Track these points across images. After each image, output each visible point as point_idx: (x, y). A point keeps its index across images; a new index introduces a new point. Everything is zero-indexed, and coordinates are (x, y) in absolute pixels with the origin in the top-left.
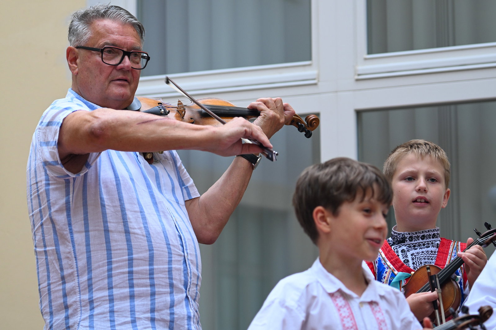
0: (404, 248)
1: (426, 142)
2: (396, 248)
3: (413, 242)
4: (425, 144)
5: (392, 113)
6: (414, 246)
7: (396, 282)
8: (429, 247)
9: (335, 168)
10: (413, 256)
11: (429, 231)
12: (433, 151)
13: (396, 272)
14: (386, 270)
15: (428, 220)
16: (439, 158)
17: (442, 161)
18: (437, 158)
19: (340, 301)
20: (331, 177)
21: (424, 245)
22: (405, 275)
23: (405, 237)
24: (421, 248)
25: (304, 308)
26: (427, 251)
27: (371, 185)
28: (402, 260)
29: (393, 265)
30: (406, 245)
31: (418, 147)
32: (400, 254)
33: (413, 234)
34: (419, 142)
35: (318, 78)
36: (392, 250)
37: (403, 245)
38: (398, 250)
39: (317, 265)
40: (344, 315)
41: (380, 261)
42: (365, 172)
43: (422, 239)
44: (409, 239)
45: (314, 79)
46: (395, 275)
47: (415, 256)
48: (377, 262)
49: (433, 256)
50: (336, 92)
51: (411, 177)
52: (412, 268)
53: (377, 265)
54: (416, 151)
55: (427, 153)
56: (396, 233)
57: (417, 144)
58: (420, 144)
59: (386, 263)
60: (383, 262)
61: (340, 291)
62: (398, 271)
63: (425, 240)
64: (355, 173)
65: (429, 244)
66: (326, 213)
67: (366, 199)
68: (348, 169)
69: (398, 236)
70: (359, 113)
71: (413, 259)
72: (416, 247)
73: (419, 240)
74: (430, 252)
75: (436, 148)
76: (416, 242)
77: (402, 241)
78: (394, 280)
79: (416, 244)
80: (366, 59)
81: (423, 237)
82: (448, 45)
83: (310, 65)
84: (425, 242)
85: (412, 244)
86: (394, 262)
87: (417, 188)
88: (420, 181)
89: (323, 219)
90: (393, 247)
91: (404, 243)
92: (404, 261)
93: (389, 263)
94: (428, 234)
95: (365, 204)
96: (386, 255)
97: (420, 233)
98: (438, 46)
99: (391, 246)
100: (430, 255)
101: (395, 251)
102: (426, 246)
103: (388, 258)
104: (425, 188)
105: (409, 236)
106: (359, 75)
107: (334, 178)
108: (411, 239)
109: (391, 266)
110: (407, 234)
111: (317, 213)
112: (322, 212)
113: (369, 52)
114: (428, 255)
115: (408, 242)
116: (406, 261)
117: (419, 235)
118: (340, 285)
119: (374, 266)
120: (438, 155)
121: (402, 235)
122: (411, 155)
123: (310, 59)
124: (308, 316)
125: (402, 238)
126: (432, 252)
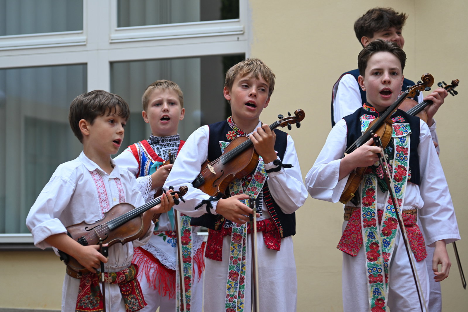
0: (158, 146)
1: (166, 81)
2: (153, 147)
3: (164, 143)
4: (165, 82)
5: (132, 64)
6: (165, 146)
7: (153, 168)
8: (174, 146)
9: (93, 95)
10: (164, 152)
11: (174, 136)
12: (170, 86)
13: (153, 161)
14: (147, 160)
15: (171, 130)
16: (174, 89)
17: (177, 91)
18: (173, 90)
19: (97, 177)
20: (91, 101)
21: (171, 145)
22: (159, 163)
23: (159, 140)
24: (169, 147)
25: (74, 181)
26: (173, 149)
27: (115, 106)
28: (157, 154)
29: (152, 157)
30: (159, 145)
31: (161, 85)
32: (156, 150)
33: (164, 138)
34: (161, 81)
35: (86, 41)
36: (151, 147)
37: (158, 145)
38: (155, 147)
39: (82, 155)
40: (99, 185)
41: (143, 154)
42: (112, 99)
43: (170, 141)
44: (161, 141)
45: (84, 42)
46: (153, 163)
47: (165, 151)
48: (142, 155)
49: (176, 152)
50: (98, 50)
51: (159, 104)
52: (163, 158)
53: (141, 157)
54: (159, 87)
55: (167, 88)
56: (154, 137)
57: (160, 83)
58: (162, 83)
59: (147, 155)
60: (145, 155)
61: (97, 170)
62: (155, 160)
63: (171, 142)
64: (105, 99)
65: (173, 144)
66: (87, 123)
67: (111, 114)
68: (101, 97)
69: (155, 139)
70: (112, 64)
71: (164, 153)
72: (166, 146)
73: (167, 142)
74: (174, 150)
75: (172, 84)
76: (166, 143)
77: (157, 142)
78: (152, 166)
79: (166, 144)
80: (116, 30)
81: (170, 140)
82: (167, 23)
83: (82, 33)
84: (171, 143)
85: (164, 144)
86: (152, 155)
87: (163, 110)
88: (164, 105)
89: (85, 127)
90: (151, 146)
91: (158, 143)
92: (158, 155)
93: (149, 156)
94: (173, 138)
95: (111, 117)
96: (147, 151)
97: (168, 137)
98: (161, 23)
99: (150, 145)
100: (174, 152)
101: (153, 148)
102: (172, 145)
103: (148, 152)
104: (168, 109)
105: (162, 139)
106: (112, 40)
107: (92, 102)
108: (163, 141)
109: (151, 158)
110: (160, 138)
111: (81, 123)
112: (85, 123)
113: (119, 25)
114: (173, 151)
115: (161, 143)
116: (159, 155)
117: (168, 139)
118: (97, 166)
119: (139, 157)
120: (174, 88)
121: (158, 139)
122: (157, 90)
123: (82, 29)
124: (77, 185)
125: (157, 141)
126: (175, 149)
